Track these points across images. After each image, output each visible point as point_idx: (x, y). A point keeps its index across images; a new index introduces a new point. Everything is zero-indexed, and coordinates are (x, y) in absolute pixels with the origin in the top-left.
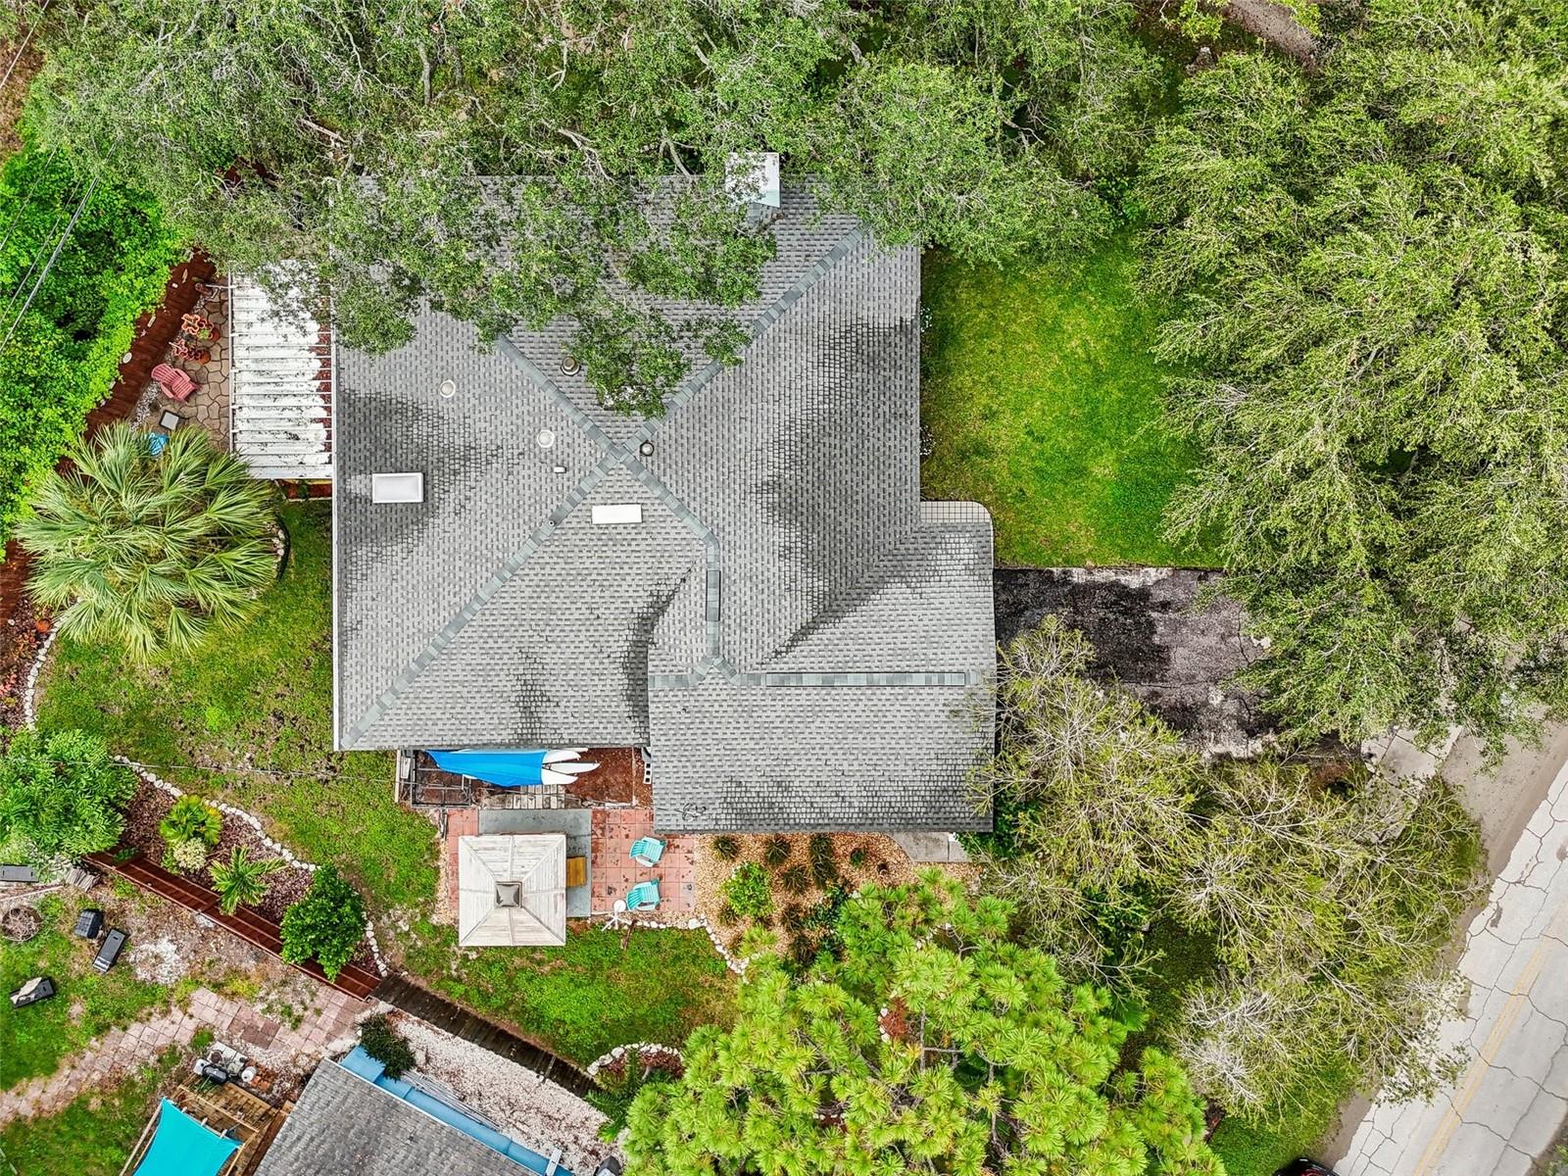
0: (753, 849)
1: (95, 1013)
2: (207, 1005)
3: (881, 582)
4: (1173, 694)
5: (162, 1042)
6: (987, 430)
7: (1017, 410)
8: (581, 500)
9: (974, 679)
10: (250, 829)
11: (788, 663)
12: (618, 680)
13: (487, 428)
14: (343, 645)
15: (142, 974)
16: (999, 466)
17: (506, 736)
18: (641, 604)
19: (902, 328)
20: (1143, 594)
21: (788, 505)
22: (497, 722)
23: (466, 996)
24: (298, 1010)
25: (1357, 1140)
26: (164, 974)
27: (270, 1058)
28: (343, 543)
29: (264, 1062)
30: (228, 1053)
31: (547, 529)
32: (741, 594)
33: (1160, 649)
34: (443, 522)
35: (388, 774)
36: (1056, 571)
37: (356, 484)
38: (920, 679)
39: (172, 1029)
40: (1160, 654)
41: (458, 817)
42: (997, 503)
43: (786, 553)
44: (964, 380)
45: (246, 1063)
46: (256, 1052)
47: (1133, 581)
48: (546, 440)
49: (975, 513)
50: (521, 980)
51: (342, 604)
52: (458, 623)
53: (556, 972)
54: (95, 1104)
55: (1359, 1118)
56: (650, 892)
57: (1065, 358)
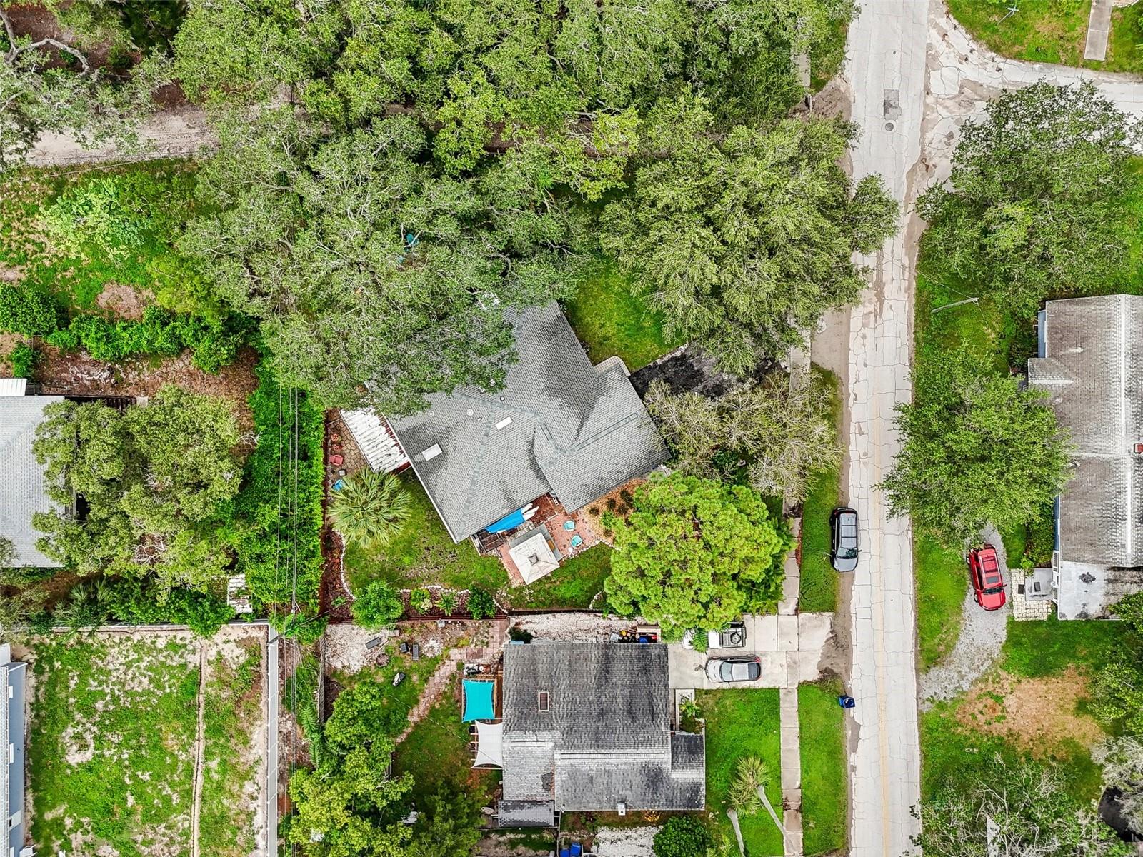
0: (603, 508)
1: (422, 676)
2: (455, 654)
3: (596, 399)
4: (710, 384)
5: (448, 674)
6: (604, 331)
7: (610, 320)
8: (490, 424)
9: (639, 413)
10: (438, 590)
11: (581, 439)
12: (532, 474)
13: (450, 419)
14: (441, 510)
15: (429, 655)
16: (614, 340)
17: (507, 511)
18: (526, 447)
19: (559, 318)
20: (683, 356)
21: (554, 392)
22: (501, 508)
23: (537, 606)
24: (486, 640)
25: (851, 494)
26: (437, 652)
27: (486, 660)
28: (423, 479)
29: (484, 663)
30: (471, 666)
31: (485, 439)
32: (555, 428)
33: (698, 371)
34: (452, 455)
35: (473, 548)
36: (651, 364)
37: (418, 458)
38: (623, 422)
39: (449, 667)
40: (700, 373)
41: (502, 549)
42: (620, 353)
43: (561, 406)
44: (588, 319)
45: (479, 666)
46: (479, 661)
47: (678, 354)
48: (470, 413)
49: (614, 360)
50: (552, 591)
51: (434, 498)
52: (474, 483)
53: (562, 582)
54: (437, 706)
55: (847, 486)
56: (578, 539)
57: (616, 294)
